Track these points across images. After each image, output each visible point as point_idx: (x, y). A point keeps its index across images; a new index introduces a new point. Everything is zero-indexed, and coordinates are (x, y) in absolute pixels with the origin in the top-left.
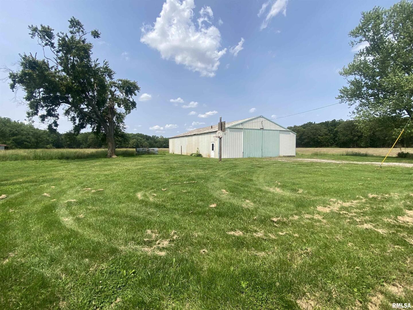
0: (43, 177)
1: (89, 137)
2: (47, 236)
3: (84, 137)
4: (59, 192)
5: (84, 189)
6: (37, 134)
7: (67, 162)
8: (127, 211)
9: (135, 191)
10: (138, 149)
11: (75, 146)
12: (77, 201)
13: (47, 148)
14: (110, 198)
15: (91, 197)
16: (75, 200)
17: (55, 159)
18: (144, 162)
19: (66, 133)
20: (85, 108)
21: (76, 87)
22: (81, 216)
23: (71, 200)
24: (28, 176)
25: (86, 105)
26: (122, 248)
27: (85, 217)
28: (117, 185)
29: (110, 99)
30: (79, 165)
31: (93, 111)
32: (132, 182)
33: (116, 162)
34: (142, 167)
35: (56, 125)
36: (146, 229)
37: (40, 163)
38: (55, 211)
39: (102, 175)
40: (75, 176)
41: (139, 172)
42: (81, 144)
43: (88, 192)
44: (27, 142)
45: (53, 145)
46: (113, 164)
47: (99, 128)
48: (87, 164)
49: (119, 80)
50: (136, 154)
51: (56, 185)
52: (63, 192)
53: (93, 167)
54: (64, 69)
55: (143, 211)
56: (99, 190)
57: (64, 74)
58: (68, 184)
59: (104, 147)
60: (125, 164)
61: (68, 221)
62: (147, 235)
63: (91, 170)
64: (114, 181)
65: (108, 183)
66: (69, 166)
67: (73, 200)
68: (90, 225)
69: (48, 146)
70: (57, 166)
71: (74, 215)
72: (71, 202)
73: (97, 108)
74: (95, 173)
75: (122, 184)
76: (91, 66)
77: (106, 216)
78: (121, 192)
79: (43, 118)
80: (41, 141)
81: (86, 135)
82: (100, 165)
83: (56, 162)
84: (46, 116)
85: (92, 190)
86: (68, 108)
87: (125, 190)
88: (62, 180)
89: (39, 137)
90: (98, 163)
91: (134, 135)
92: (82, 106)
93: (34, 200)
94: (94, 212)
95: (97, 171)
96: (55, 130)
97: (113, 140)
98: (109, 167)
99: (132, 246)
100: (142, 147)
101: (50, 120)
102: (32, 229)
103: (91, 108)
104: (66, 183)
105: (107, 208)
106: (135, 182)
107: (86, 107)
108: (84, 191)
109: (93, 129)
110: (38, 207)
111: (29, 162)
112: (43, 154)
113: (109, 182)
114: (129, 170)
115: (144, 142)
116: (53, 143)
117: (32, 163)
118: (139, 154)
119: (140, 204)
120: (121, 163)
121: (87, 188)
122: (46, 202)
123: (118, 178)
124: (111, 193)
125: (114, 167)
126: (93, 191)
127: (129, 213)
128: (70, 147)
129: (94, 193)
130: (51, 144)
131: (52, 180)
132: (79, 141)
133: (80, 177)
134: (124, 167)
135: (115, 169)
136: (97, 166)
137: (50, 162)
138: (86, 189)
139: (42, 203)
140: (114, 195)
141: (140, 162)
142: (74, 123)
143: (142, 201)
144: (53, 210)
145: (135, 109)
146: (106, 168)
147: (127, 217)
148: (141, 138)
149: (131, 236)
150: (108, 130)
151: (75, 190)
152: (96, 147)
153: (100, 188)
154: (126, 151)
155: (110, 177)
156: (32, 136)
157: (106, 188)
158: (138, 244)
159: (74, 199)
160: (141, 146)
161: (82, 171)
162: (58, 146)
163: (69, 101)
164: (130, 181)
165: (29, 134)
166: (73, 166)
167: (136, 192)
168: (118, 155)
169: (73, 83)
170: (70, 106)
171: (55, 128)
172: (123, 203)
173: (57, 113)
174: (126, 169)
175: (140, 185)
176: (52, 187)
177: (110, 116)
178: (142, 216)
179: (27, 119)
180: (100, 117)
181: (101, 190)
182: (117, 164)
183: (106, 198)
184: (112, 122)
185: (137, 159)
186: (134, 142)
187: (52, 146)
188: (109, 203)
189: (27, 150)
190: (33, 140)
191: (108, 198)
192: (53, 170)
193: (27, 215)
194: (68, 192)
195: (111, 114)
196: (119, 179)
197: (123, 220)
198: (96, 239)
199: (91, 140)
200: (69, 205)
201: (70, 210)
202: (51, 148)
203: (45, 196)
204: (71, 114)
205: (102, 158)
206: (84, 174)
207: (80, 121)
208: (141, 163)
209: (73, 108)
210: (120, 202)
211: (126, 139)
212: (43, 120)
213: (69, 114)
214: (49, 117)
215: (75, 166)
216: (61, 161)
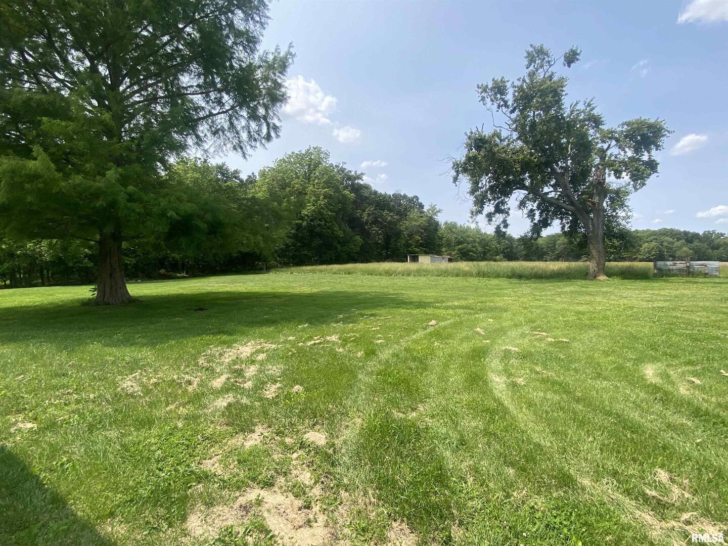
0: (482, 302)
1: (558, 242)
2: (465, 397)
3: (550, 242)
4: (495, 331)
5: (535, 333)
6: (485, 240)
7: (519, 283)
8: (612, 399)
9: (639, 360)
10: (660, 263)
11: (534, 258)
12: (520, 351)
13: (495, 260)
14: (579, 360)
15: (544, 350)
16: (516, 349)
17: (503, 277)
18: (674, 293)
19: (519, 237)
20: (551, 192)
21: (536, 160)
22: (520, 381)
23: (511, 348)
24: (466, 299)
25: (552, 186)
26: (586, 482)
27: (525, 385)
28: (599, 336)
29: (597, 166)
30: (536, 288)
31: (565, 195)
32: (635, 337)
33: (605, 289)
34: (666, 304)
35: (506, 226)
36: (653, 465)
37: (484, 281)
38: (484, 360)
39: (571, 311)
40: (525, 308)
41: (656, 315)
42: (546, 253)
43: (540, 340)
44: (472, 251)
45: (504, 257)
46: (597, 292)
47: (574, 225)
48: (550, 289)
49: (623, 125)
50: (655, 275)
51: (495, 318)
52: (502, 331)
53: (559, 294)
54: (519, 137)
55: (653, 413)
56: (560, 339)
57: (520, 143)
58: (512, 319)
59: (586, 259)
60: (624, 295)
61: (498, 382)
62: (655, 481)
63: (553, 300)
64: (592, 327)
65: (581, 329)
66: (520, 289)
67: (513, 349)
68: (530, 405)
69: (498, 257)
70: (503, 289)
71: (510, 375)
72: (509, 351)
73: (571, 188)
74: (559, 307)
75: (610, 336)
76: (562, 115)
77: (564, 396)
78: (606, 354)
79: (490, 216)
80: (489, 251)
81: (553, 239)
82: (572, 292)
83: (503, 282)
84: (494, 214)
85: (547, 337)
86: (523, 196)
87: (613, 351)
88: (506, 311)
89: (487, 246)
90: (568, 289)
91: (654, 233)
92: (546, 189)
93: (464, 334)
94: (544, 381)
95: (565, 302)
96: (505, 233)
97: (601, 245)
98: (588, 298)
99: (610, 490)
100: (674, 258)
101: (499, 218)
102: (451, 379)
103: (561, 190)
104: (509, 317)
105: (569, 379)
106: (641, 339)
107: (552, 189)
108: (533, 336)
109: (563, 228)
110: (465, 347)
111: (471, 279)
112: (488, 268)
113: (582, 327)
114: (632, 308)
115: (680, 248)
116: (503, 252)
117: (474, 281)
118: (662, 275)
119: (647, 393)
120: (616, 291)
121: (539, 331)
122: (478, 343)
123: (604, 322)
124: (583, 352)
125: (598, 299)
126: (549, 339)
127: (618, 407)
128: (527, 258)
129: (551, 344)
130: (501, 255)
131: (492, 309)
132: (542, 249)
133: (534, 310)
134: (621, 302)
135: (600, 303)
136: (566, 293)
137: (495, 282)
138: (538, 333)
139: (471, 341)
140: (588, 357)
141: (662, 293)
142: (533, 220)
143: (655, 389)
144: (481, 358)
145: (653, 176)
146: (581, 299)
147: (609, 414)
148: (671, 240)
149: (611, 463)
150: (591, 226)
151: (520, 331)
152: (571, 258)
153: (564, 336)
154: (629, 267)
155: (586, 317)
156: (479, 243)
157: (575, 338)
158: (628, 492)
159: (515, 347)
160: (670, 256)
161: (538, 300)
162: (510, 257)
163: (524, 185)
164: (631, 333)
165: (475, 241)
166: (526, 288)
167: (642, 362)
168: (610, 274)
169: (532, 154)
170: (527, 192)
171: (504, 230)
172: (605, 379)
173: (508, 206)
174: (624, 305)
175: (654, 347)
176: (489, 320)
177: (596, 199)
178: (650, 425)
179: (470, 220)
180: (577, 204)
181: (564, 340)
182: (607, 292)
183: (571, 359)
184: (599, 210)
185: (656, 284)
186: (653, 249)
187: (502, 257)
188: (576, 371)
189: (471, 263)
190: (480, 249)
191: (576, 360)
192: (497, 293)
193: (451, 356)
194: (509, 333)
195: (599, 194)
196: (604, 325)
197: (599, 419)
198: (536, 438)
199: (562, 246)
200: (507, 355)
201: (506, 365)
202: (501, 260)
203: (478, 333)
204: (527, 205)
205: (578, 279)
206: (541, 306)
207: (541, 216)
208: (665, 295)
209: (531, 196)
210: (599, 375)
211: (629, 242)
212: (490, 220)
213: (524, 207)
214: (497, 215)
215: (528, 291)
216: (511, 280)
